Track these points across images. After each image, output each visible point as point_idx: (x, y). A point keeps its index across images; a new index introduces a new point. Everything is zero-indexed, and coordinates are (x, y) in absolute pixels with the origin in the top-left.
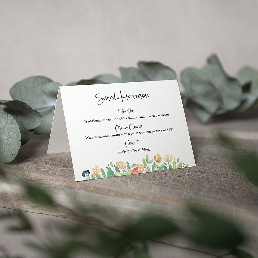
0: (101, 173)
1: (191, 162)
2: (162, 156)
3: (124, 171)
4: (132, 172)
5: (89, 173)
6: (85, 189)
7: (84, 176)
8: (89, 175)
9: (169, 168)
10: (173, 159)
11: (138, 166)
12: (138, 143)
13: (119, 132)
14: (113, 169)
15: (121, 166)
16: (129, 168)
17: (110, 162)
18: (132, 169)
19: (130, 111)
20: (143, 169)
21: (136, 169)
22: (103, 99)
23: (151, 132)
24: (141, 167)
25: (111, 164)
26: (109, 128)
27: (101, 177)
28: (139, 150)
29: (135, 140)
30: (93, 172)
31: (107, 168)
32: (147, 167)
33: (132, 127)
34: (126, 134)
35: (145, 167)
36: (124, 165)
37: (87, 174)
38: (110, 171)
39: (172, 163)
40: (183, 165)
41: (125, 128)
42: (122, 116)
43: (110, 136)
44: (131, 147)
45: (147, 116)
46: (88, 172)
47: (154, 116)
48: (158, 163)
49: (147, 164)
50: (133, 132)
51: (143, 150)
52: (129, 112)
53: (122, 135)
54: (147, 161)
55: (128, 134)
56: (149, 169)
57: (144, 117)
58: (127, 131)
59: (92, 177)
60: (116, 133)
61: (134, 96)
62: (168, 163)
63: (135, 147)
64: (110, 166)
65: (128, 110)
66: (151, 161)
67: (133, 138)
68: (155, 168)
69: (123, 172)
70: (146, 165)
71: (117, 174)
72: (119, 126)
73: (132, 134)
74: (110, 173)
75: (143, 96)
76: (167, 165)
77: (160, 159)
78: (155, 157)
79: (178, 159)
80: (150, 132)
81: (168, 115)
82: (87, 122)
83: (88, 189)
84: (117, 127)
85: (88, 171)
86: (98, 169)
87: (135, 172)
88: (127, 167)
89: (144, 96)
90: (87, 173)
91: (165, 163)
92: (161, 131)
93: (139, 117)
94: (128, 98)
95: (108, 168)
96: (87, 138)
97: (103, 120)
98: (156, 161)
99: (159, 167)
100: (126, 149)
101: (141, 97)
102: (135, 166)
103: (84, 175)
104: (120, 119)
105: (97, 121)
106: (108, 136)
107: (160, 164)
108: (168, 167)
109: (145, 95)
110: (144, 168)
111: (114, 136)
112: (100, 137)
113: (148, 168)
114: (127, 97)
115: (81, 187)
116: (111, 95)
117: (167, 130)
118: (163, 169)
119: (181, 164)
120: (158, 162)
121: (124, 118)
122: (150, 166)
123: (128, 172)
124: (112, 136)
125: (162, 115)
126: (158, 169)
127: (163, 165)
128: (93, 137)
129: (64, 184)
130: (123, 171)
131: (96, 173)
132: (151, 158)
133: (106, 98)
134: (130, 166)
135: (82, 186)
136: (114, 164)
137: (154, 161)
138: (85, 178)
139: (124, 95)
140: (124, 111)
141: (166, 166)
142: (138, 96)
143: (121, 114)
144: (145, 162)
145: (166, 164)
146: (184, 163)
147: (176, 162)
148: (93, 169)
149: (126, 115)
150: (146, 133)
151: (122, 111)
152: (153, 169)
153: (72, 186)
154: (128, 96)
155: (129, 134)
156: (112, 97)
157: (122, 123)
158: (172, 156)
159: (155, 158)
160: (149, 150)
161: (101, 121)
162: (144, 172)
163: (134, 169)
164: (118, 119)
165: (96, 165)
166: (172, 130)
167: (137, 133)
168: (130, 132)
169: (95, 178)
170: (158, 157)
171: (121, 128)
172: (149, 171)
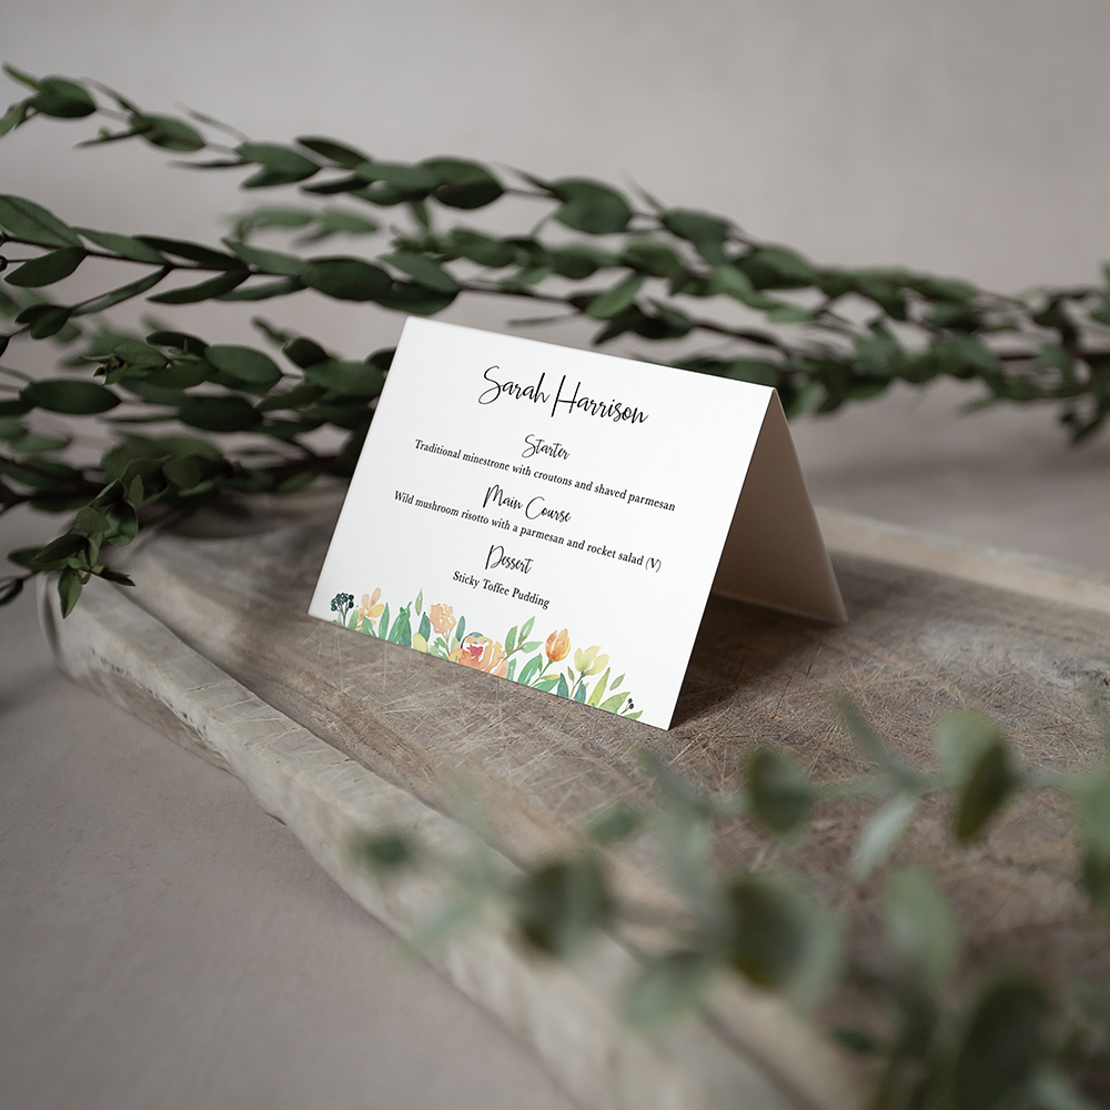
0: (378, 620)
1: (657, 709)
2: (576, 643)
3: (439, 642)
4: (460, 655)
5: (351, 605)
7: (334, 608)
8: (347, 610)
9: (574, 695)
10: (606, 670)
11: (487, 644)
12: (525, 570)
13: (494, 511)
14: (415, 622)
15: (441, 621)
16: (459, 640)
17: (418, 598)
18: (466, 645)
19: (557, 452)
20: (496, 661)
21: (476, 651)
22: (502, 388)
23: (586, 547)
24: (493, 651)
25: (419, 604)
26: (465, 487)
27: (373, 632)
28: (516, 591)
29: (520, 557)
30: (361, 606)
31: (401, 609)
32: (509, 660)
33: (535, 509)
34: (507, 526)
35: (506, 655)
36: (451, 622)
37: (344, 606)
38: (405, 622)
39: (591, 682)
40: (626, 704)
41: (515, 504)
42: (526, 463)
43: (460, 514)
44: (501, 575)
45: (600, 489)
46: (349, 601)
47: (623, 495)
48: (550, 662)
49: (515, 651)
50: (529, 525)
51: (527, 598)
52: (553, 454)
53: (494, 523)
54: (522, 638)
55: (512, 527)
56: (514, 668)
57: (588, 487)
58: (516, 517)
59: (351, 620)
60: (477, 510)
61: (598, 406)
62: (583, 675)
63: (510, 578)
64: (413, 609)
65: (554, 447)
66: (535, 645)
67: (518, 547)
68: (533, 674)
69: (437, 645)
70: (510, 651)
71: (418, 643)
72: (500, 492)
73: (524, 531)
74: (402, 630)
75: (624, 413)
76: (576, 680)
77: (563, 653)
78: (551, 638)
79: (621, 678)
80: (581, 546)
81: (672, 507)
82: (424, 447)
84: (494, 493)
85: (351, 597)
86: (377, 603)
87: (468, 658)
88: (453, 634)
89: (628, 414)
90: (345, 604)
91: (570, 671)
92: (617, 555)
93: (574, 483)
94: (575, 405)
95: (404, 614)
96: (398, 496)
97: (466, 457)
98: (548, 654)
99: (546, 677)
100: (480, 575)
101: (617, 414)
102: (478, 639)
103: (335, 605)
104: (515, 469)
105: (449, 453)
106: (455, 512)
107: (555, 669)
108: (574, 687)
109: (632, 413)
110: (499, 659)
111: (469, 516)
112: (434, 506)
113: (513, 663)
114: (573, 402)
116: (527, 380)
117: (639, 561)
118: (554, 691)
119: (619, 699)
120: (553, 657)
121: (527, 471)
122: (522, 659)
123: (451, 651)
124: (465, 515)
125: (649, 502)
126: (540, 681)
127: (562, 675)
128: (414, 501)
130: (439, 639)
131: (366, 612)
132: (539, 635)
133: (510, 387)
134: (465, 634)
136: (425, 608)
137: (542, 650)
138: (334, 616)
139: (567, 394)
140: (540, 448)
141: (570, 683)
142: (610, 409)
143: (526, 454)
144: (514, 642)
145: (572, 678)
146: (630, 700)
147: (609, 683)
148: (366, 596)
149: (542, 462)
150: (569, 544)
151: (536, 444)
152: (523, 674)
154: (577, 400)
156: (530, 389)
157: (514, 486)
158: (605, 658)
159: (548, 641)
160: (545, 604)
161: (462, 456)
162: (492, 672)
163: (471, 648)
164: (511, 468)
165: (378, 590)
166: (656, 567)
167: (540, 535)
168: (524, 523)
169: (359, 627)
170: (560, 643)
171: (502, 501)
172: (509, 676)
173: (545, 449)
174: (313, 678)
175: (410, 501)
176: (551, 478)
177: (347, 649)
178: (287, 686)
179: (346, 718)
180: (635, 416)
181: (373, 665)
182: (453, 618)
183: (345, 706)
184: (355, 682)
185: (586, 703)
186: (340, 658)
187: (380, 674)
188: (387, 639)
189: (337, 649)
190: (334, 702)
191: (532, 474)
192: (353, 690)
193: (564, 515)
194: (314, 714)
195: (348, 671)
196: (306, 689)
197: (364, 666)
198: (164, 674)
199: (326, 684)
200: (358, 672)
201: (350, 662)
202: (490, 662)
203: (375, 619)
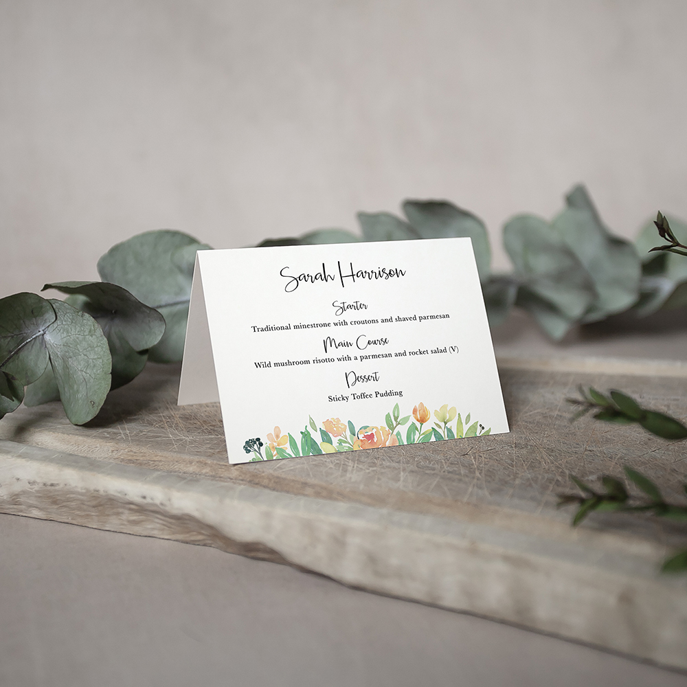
0: (288, 445)
1: (497, 423)
2: (432, 408)
3: (340, 442)
4: (360, 443)
5: (261, 444)
6: (250, 482)
7: (248, 451)
8: (259, 449)
9: (446, 437)
10: (457, 415)
11: (375, 430)
12: (376, 379)
13: (333, 352)
14: (317, 437)
15: (335, 429)
16: (354, 435)
17: (310, 421)
18: (361, 437)
19: (359, 306)
20: (386, 437)
21: (371, 437)
22: (298, 279)
23: (408, 354)
24: (381, 432)
25: (313, 424)
26: (310, 344)
27: (289, 454)
28: (377, 393)
29: (368, 373)
30: (269, 442)
31: (302, 433)
32: (395, 433)
33: (363, 343)
34: (349, 358)
35: (391, 432)
36: (343, 427)
37: (255, 447)
38: (309, 440)
39: (453, 425)
40: (479, 428)
41: (348, 344)
42: (341, 318)
43: (312, 362)
44: (360, 388)
45: (399, 319)
46: (257, 443)
47: (415, 318)
48: (422, 424)
49: (396, 427)
50: (364, 353)
51: (387, 394)
52: (356, 308)
53: (339, 360)
54: (396, 419)
55: (353, 359)
56: (401, 437)
57: (391, 320)
58: (352, 351)
59: (267, 453)
60: (324, 356)
61: (371, 273)
62: (446, 423)
63: (369, 387)
64: (310, 429)
65: (355, 304)
66: (406, 419)
67: (365, 368)
68: (415, 434)
69: (340, 444)
70: (393, 429)
71: (325, 448)
72: (332, 341)
73: (362, 357)
74: (309, 444)
75: (390, 273)
76: (443, 428)
77: (427, 416)
78: (415, 411)
79: (469, 416)
80: (404, 354)
81: (448, 316)
82: (260, 330)
83: (257, 481)
84: (328, 342)
85: (258, 439)
86: (281, 436)
87: (367, 443)
88: (348, 433)
89: (392, 273)
90: (255, 445)
91: (437, 424)
92: (429, 352)
93: (380, 321)
94: (355, 277)
95: (305, 435)
96: (258, 365)
97: (296, 327)
98: (418, 420)
99: (423, 434)
100: (347, 392)
101: (385, 274)
102: (367, 430)
103: (249, 448)
104: (336, 324)
105: (282, 328)
106: (308, 362)
107: (427, 427)
108: (444, 432)
109: (395, 272)
110: (388, 435)
111: (320, 361)
112: (289, 363)
113: (399, 434)
114: (353, 275)
115: (241, 478)
116: (316, 270)
117: (445, 351)
118: (433, 439)
119: (474, 427)
120: (422, 421)
121: (345, 323)
122: (403, 430)
123: (352, 443)
124: (315, 362)
125: (432, 317)
126: (421, 437)
127: (432, 428)
128: (272, 365)
129: (204, 471)
130: (339, 440)
131: (275, 444)
132: (406, 411)
133: (304, 277)
134: (357, 431)
135: (245, 474)
136: (319, 425)
137: (412, 420)
138: (252, 456)
139: (346, 271)
140: (346, 307)
141: (440, 431)
142: (380, 272)
143: (338, 313)
144: (392, 422)
145: (440, 427)
146: (481, 425)
147: (464, 421)
148: (269, 435)
149: (350, 315)
150: (396, 355)
151: (342, 306)
152: (408, 437)
153: (222, 476)
154: (355, 273)
155: (356, 359)
156: (319, 275)
157: (339, 334)
158: (453, 409)
159: (413, 413)
160: (400, 394)
161: (292, 328)
162: (388, 444)
163: (365, 437)
164: (332, 325)
165: (277, 427)
166: (456, 350)
167: (374, 356)
168: (359, 353)
169: (275, 455)
170: (421, 411)
171: (337, 345)
172: (399, 443)
173: (350, 307)
175: (269, 365)
176: (364, 322)
180: (398, 273)
182: (342, 424)
185: (455, 438)
191: (348, 324)
193: (384, 340)
202: (383, 438)
203: (285, 446)
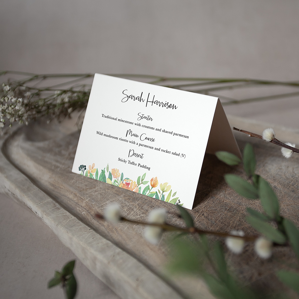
0: (95, 174)
1: (188, 203)
2: (160, 181)
3: (115, 181)
4: (123, 185)
5: (85, 169)
7: (80, 170)
9: (161, 199)
10: (170, 190)
11: (131, 182)
12: (141, 157)
13: (130, 138)
14: (107, 175)
15: (115, 174)
16: (122, 180)
17: (107, 166)
18: (124, 182)
19: (149, 119)
20: (134, 187)
21: (128, 184)
22: (129, 97)
23: (161, 150)
24: (133, 184)
25: (108, 168)
26: (120, 130)
27: (93, 178)
28: (139, 164)
29: (140, 153)
30: (88, 169)
31: (102, 170)
32: (139, 187)
33: (143, 137)
35: (138, 185)
36: (119, 175)
37: (83, 169)
38: (104, 175)
39: (166, 194)
40: (178, 201)
41: (136, 136)
42: (139, 122)
43: (119, 139)
44: (134, 159)
45: (164, 131)
46: (84, 167)
47: (171, 133)
48: (152, 188)
49: (141, 184)
50: (142, 143)
51: (143, 167)
52: (147, 119)
53: (130, 142)
54: (142, 180)
55: (136, 143)
56: (141, 190)
57: (160, 130)
58: (137, 140)
59: (86, 174)
60: (124, 138)
61: (161, 103)
62: (163, 192)
63: (137, 160)
64: (106, 170)
65: (148, 117)
66: (146, 182)
67: (139, 150)
68: (147, 191)
69: (115, 182)
70: (139, 184)
71: (108, 181)
72: (131, 132)
73: (140, 145)
74: (103, 177)
75: (170, 106)
76: (161, 194)
77: (156, 185)
78: (152, 180)
79: (176, 193)
80: (159, 150)
81: (188, 137)
82: (105, 116)
84: (129, 132)
85: (85, 166)
86: (94, 168)
87: (125, 186)
88: (120, 178)
89: (171, 106)
91: (159, 191)
92: (171, 153)
93: (155, 129)
95: (103, 172)
96: (98, 133)
97: (119, 120)
98: (151, 185)
99: (151, 193)
100: (127, 159)
101: (167, 106)
102: (128, 180)
104: (135, 124)
105: (113, 119)
106: (117, 138)
107: (154, 190)
108: (161, 196)
109: (173, 106)
110: (136, 186)
111: (122, 140)
112: (110, 136)
113: (140, 188)
114: (153, 102)
116: (138, 94)
117: (178, 155)
118: (154, 197)
119: (176, 199)
120: (153, 186)
121: (140, 125)
122: (143, 187)
123: (119, 184)
124: (120, 139)
125: (180, 135)
126: (149, 194)
127: (156, 192)
128: (103, 135)
130: (115, 180)
131: (90, 171)
132: (148, 179)
133: (131, 97)
134: (124, 178)
136: (110, 170)
137: (149, 184)
138: (80, 172)
139: (151, 99)
140: (143, 117)
141: (159, 195)
142: (165, 104)
143: (139, 119)
144: (140, 181)
145: (160, 193)
147: (172, 194)
148: (90, 166)
149: (144, 122)
150: (155, 149)
151: (142, 116)
152: (144, 192)
154: (154, 101)
155: (137, 144)
156: (138, 97)
157: (136, 130)
158: (170, 186)
159: (151, 181)
160: (149, 169)
161: (117, 120)
162: (133, 191)
163: (126, 183)
164: (134, 124)
165: (94, 164)
166: (184, 157)
167: (145, 146)
168: (140, 142)
169: (89, 176)
170: (155, 181)
171: (132, 135)
172: (139, 192)
173: (145, 117)
174: (76, 195)
175: (102, 134)
176: (148, 127)
177: (86, 183)
178: (68, 198)
179: (88, 210)
181: (95, 189)
182: (119, 173)
183: (87, 206)
184: (90, 197)
185: (165, 201)
186: (84, 187)
187: (97, 193)
188: (98, 180)
189: (83, 184)
190: (84, 204)
191: (141, 126)
192: (89, 200)
193: (153, 140)
194: (78, 208)
195: (87, 192)
196: (74, 199)
197: (92, 190)
198: (28, 198)
199: (80, 198)
200: (90, 192)
201: (87, 189)
202: (133, 187)
203: (94, 173)
